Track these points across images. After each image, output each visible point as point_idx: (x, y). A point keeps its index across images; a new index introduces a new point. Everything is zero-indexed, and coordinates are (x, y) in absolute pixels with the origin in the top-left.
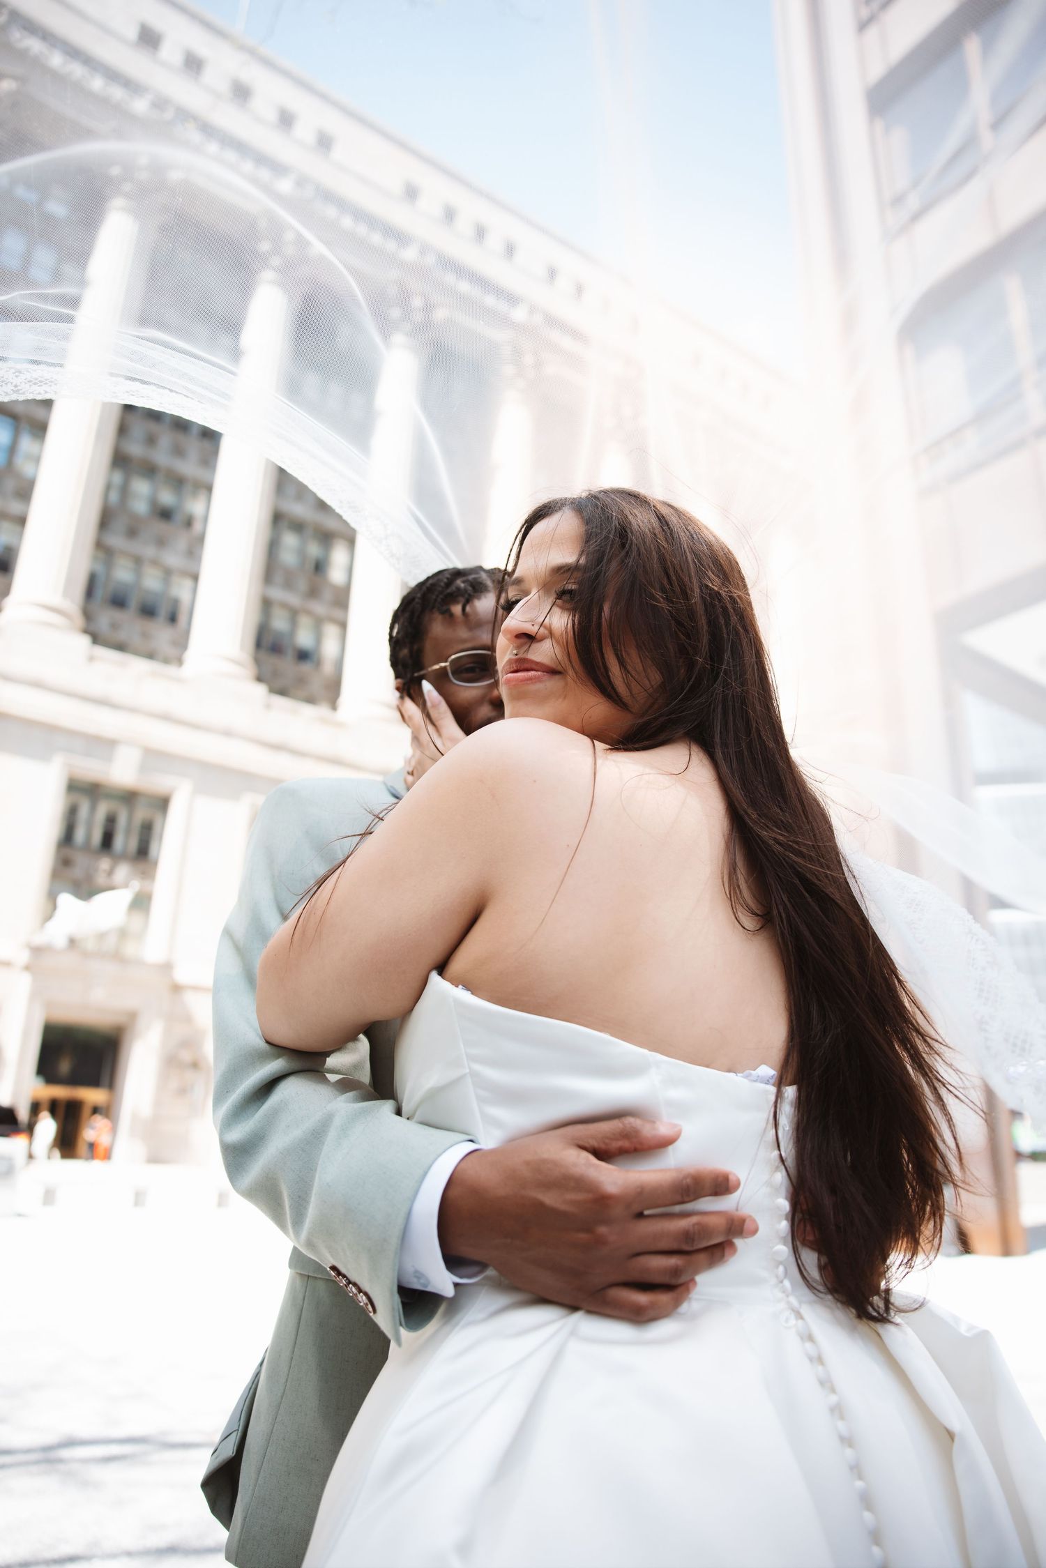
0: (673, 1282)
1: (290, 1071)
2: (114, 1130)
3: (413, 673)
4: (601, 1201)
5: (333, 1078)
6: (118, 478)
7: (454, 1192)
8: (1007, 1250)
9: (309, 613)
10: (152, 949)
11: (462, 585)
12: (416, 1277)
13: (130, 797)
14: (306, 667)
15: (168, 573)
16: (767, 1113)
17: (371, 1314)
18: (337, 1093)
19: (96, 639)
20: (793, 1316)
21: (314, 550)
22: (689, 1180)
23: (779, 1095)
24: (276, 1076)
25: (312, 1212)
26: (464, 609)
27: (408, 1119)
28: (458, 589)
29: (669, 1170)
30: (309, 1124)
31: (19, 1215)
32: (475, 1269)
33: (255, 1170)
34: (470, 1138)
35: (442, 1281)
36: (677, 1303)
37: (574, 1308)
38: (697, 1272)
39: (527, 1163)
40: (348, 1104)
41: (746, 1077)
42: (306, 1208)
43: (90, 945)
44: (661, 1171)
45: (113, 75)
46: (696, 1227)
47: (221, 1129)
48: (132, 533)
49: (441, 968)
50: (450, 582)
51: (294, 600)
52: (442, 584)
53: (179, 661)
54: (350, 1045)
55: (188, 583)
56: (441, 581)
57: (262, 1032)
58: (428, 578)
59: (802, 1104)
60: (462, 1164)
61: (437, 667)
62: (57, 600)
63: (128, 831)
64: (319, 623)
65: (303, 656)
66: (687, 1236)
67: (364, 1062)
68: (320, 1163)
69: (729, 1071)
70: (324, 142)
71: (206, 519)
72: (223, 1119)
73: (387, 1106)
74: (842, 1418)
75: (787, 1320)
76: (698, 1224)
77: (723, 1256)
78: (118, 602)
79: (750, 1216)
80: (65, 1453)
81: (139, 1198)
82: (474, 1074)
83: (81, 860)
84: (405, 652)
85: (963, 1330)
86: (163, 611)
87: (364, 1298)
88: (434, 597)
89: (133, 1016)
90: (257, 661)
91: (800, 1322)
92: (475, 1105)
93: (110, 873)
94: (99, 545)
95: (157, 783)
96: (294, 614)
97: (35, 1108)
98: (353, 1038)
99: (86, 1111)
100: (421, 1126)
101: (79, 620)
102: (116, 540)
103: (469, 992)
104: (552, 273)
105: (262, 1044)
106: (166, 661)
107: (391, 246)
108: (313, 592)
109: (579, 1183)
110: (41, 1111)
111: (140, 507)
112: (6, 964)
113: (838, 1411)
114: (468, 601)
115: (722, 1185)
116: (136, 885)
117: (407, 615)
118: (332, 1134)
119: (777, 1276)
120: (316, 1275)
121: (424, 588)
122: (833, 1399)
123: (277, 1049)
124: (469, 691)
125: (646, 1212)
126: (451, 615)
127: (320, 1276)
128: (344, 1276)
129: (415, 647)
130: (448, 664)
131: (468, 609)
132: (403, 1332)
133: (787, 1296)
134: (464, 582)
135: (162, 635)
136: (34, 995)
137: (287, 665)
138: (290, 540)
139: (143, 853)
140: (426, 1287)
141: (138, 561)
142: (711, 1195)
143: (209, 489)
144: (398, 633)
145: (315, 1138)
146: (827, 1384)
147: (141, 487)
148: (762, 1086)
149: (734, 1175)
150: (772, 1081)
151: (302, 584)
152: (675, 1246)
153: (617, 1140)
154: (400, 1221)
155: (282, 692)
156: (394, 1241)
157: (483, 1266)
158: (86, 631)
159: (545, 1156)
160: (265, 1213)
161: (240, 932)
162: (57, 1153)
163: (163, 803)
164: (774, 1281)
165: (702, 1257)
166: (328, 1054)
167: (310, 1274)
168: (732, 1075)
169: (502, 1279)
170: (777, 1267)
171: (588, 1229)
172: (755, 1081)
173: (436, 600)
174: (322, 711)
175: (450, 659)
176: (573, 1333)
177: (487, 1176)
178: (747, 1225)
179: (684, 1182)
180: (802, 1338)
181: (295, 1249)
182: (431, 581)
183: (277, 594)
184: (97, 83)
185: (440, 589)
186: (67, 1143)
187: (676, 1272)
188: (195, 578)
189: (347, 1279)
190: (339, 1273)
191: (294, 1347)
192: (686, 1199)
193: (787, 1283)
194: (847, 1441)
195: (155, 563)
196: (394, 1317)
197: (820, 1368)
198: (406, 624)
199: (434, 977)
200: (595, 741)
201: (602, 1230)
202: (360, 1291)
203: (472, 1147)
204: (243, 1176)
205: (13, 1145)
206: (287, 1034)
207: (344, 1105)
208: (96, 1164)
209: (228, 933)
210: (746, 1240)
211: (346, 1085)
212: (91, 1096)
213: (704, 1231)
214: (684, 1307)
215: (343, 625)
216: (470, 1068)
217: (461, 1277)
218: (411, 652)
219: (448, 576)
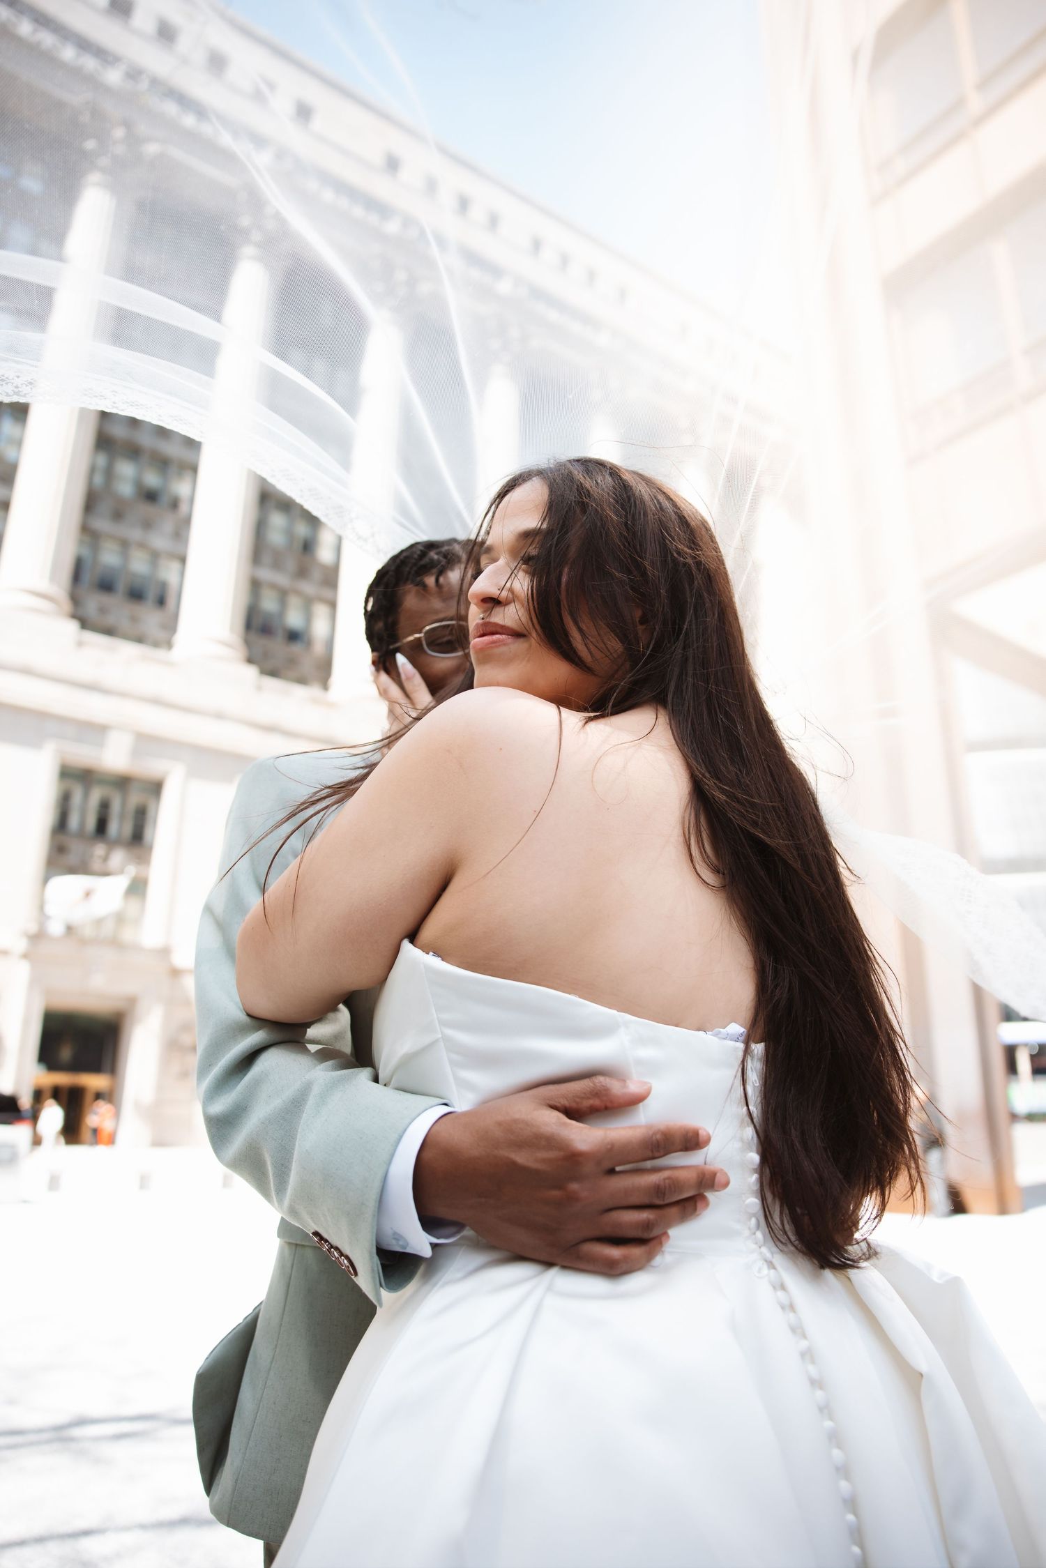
0: (646, 1236)
1: (271, 1043)
2: (117, 1115)
3: (388, 645)
4: (572, 1160)
5: (313, 1048)
6: (102, 460)
7: (428, 1155)
8: (1003, 1208)
9: (298, 593)
10: (150, 934)
11: (436, 557)
12: (395, 1239)
13: (123, 782)
14: (296, 648)
15: (155, 556)
16: (735, 1069)
17: (353, 1277)
18: (316, 1062)
19: (85, 624)
20: (765, 1266)
21: (302, 529)
22: (658, 1136)
23: (747, 1051)
24: (257, 1048)
25: (293, 1178)
26: (437, 580)
27: (385, 1085)
28: (432, 560)
29: (640, 1127)
30: (289, 1094)
31: (25, 1202)
32: (453, 1229)
33: (238, 1141)
34: (444, 1101)
35: (419, 1242)
36: (650, 1257)
37: (549, 1264)
38: (670, 1224)
39: (499, 1124)
40: (326, 1073)
41: (716, 1035)
42: (288, 1176)
43: (88, 932)
44: (630, 1127)
45: (84, 45)
46: (667, 1181)
47: (204, 1102)
48: (118, 516)
49: (412, 937)
50: (423, 554)
51: (282, 580)
52: (416, 556)
53: (169, 645)
54: (331, 1015)
55: (175, 566)
56: (415, 553)
57: (243, 1004)
58: (402, 552)
59: (770, 1060)
60: (436, 1127)
61: (411, 638)
62: (44, 585)
63: (122, 816)
64: (308, 603)
65: (293, 636)
66: (658, 1190)
67: (345, 1033)
68: (299, 1130)
69: (699, 1030)
70: (304, 112)
71: (192, 500)
72: (205, 1092)
73: (364, 1074)
74: (813, 1362)
75: (760, 1270)
76: (669, 1178)
77: (695, 1209)
78: (106, 586)
79: (722, 1170)
80: (76, 1432)
81: (144, 1182)
82: (446, 1039)
83: (76, 847)
84: (380, 625)
85: (935, 1278)
86: (151, 594)
87: (346, 1261)
88: (407, 569)
89: (132, 1001)
90: (247, 642)
91: (772, 1271)
92: (448, 1069)
93: (106, 859)
94: (85, 529)
95: (151, 767)
96: (283, 594)
97: (38, 1096)
98: (334, 1009)
99: (89, 1097)
100: (397, 1091)
101: (67, 605)
102: (101, 524)
103: (440, 958)
104: (537, 245)
105: (243, 1017)
106: (156, 644)
107: (373, 219)
108: (302, 572)
109: (549, 1141)
110: (46, 1100)
111: (125, 489)
112: (4, 953)
113: (808, 1355)
114: (441, 572)
115: (692, 1141)
116: (132, 870)
117: (381, 589)
118: (311, 1101)
119: (749, 1229)
120: (303, 1243)
121: (398, 561)
122: (804, 1344)
123: (258, 1021)
124: (443, 662)
125: (618, 1169)
126: (425, 586)
127: (307, 1244)
128: (326, 1241)
129: (390, 620)
130: (422, 635)
131: (441, 580)
132: (384, 1293)
133: (760, 1247)
134: (437, 554)
135: (151, 619)
136: (34, 981)
137: (277, 646)
138: (277, 520)
139: (137, 839)
140: (405, 1249)
141: (125, 544)
142: (681, 1150)
143: (194, 469)
144: (373, 606)
145: (295, 1106)
146: (798, 1330)
147: (126, 469)
148: (732, 1043)
149: (705, 1130)
150: (742, 1038)
151: (291, 564)
152: (646, 1201)
153: (588, 1098)
154: (377, 1185)
155: (273, 673)
156: (372, 1203)
157: (460, 1226)
158: (74, 616)
159: (517, 1116)
160: (250, 1183)
161: (219, 908)
162: (62, 1140)
163: (156, 788)
164: (747, 1233)
165: (674, 1211)
166: (309, 1025)
167: (298, 1242)
168: (701, 1033)
169: (480, 1238)
170: (750, 1219)
171: (560, 1187)
172: (724, 1039)
173: (409, 573)
174: (314, 691)
175: (424, 630)
176: (549, 1288)
177: (460, 1138)
178: (719, 1178)
179: (654, 1138)
180: (774, 1288)
181: (282, 1219)
182: (404, 554)
183: (266, 574)
184: (68, 53)
185: (413, 561)
186: (72, 1131)
187: (648, 1226)
188: (183, 560)
189: (330, 1243)
190: (321, 1238)
191: (283, 1314)
192: (657, 1154)
193: (759, 1235)
194: (816, 1383)
195: (142, 545)
196: (373, 1278)
197: (792, 1315)
198: (381, 597)
199: (406, 945)
200: (561, 707)
201: (574, 1186)
202: (342, 1254)
203: (446, 1109)
204: (227, 1147)
205: (18, 1133)
206: (265, 1008)
207: (322, 1074)
208: (100, 1150)
209: (208, 909)
210: (717, 1193)
211: (327, 1054)
212: (94, 1082)
213: (675, 1185)
214: (658, 1260)
215: (333, 605)
216: (442, 1033)
217: (438, 1238)
218: (386, 625)
219: (420, 547)
